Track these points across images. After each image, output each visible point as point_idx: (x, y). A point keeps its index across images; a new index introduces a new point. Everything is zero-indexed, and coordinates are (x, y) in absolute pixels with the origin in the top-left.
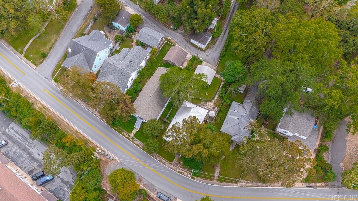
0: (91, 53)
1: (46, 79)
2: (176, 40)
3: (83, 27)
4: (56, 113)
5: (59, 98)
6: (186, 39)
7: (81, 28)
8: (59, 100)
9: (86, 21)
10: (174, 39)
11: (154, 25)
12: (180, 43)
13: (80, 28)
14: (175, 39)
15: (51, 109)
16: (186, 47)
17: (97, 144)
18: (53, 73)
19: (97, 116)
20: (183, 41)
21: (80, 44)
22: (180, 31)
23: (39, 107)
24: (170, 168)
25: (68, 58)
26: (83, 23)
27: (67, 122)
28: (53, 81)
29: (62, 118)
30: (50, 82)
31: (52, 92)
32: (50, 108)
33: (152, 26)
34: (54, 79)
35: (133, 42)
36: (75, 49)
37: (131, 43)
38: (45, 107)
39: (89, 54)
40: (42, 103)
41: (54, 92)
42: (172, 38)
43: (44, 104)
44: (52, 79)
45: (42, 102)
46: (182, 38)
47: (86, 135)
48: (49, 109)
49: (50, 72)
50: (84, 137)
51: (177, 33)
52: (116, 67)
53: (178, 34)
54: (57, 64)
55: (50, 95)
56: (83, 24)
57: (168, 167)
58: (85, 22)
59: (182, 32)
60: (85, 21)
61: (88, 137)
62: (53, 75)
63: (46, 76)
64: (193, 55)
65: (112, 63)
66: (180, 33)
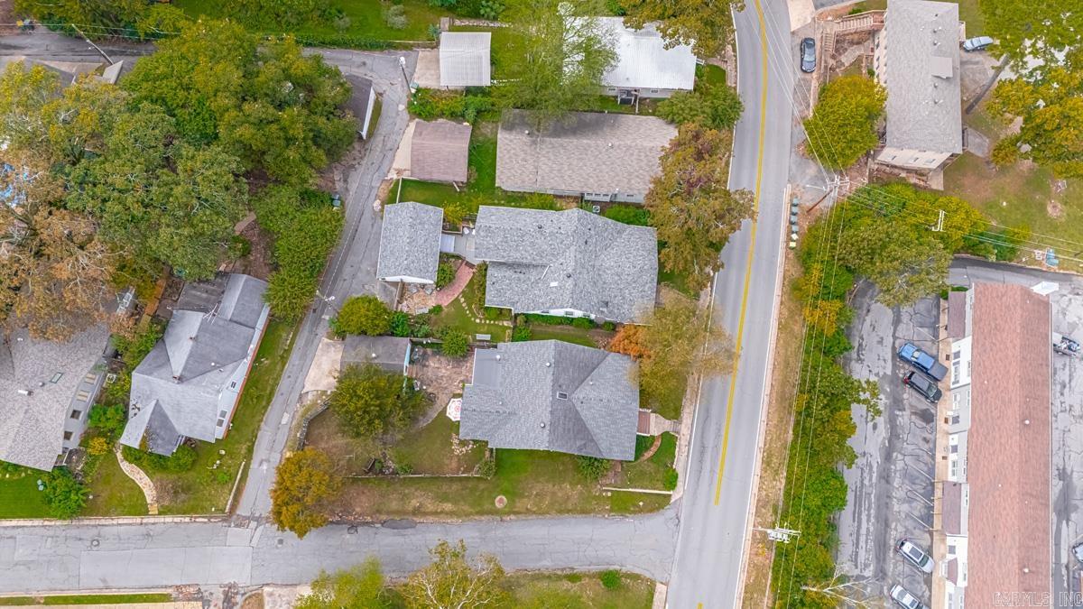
0: (564, 365)
1: (682, 521)
2: (376, 184)
3: (448, 506)
4: (764, 418)
5: (718, 435)
6: (361, 158)
7: (451, 514)
8: (723, 433)
9: (417, 512)
10: (374, 192)
11: (347, 270)
12: (382, 167)
13: (455, 520)
14: (371, 188)
15: (760, 440)
16: (389, 146)
17: (780, 259)
18: (651, 511)
19: (710, 302)
20: (373, 163)
21: (551, 412)
22: (339, 186)
23: (774, 480)
24: (736, 71)
25: (600, 452)
26: (431, 519)
27: (770, 372)
28: (676, 495)
29: (768, 392)
30: (684, 501)
31: (712, 471)
32: (761, 445)
33: (354, 276)
34: (669, 490)
35: (438, 309)
36: (569, 430)
37: (446, 310)
38: (767, 462)
39: (568, 372)
40: (757, 480)
41: (707, 465)
42: (373, 197)
43: (758, 471)
44: (672, 501)
45: (755, 481)
46: (361, 170)
47: (776, 301)
48: (765, 445)
49: (654, 525)
50: (782, 303)
51: (347, 190)
52: (576, 261)
53: (353, 187)
54: (618, 518)
55: (721, 470)
56: (435, 513)
57: (736, 76)
58: (425, 514)
59: (336, 178)
60: (417, 519)
61: (777, 291)
62: (660, 503)
63: (672, 526)
64: (406, 116)
65: (571, 281)
66: (345, 181)
